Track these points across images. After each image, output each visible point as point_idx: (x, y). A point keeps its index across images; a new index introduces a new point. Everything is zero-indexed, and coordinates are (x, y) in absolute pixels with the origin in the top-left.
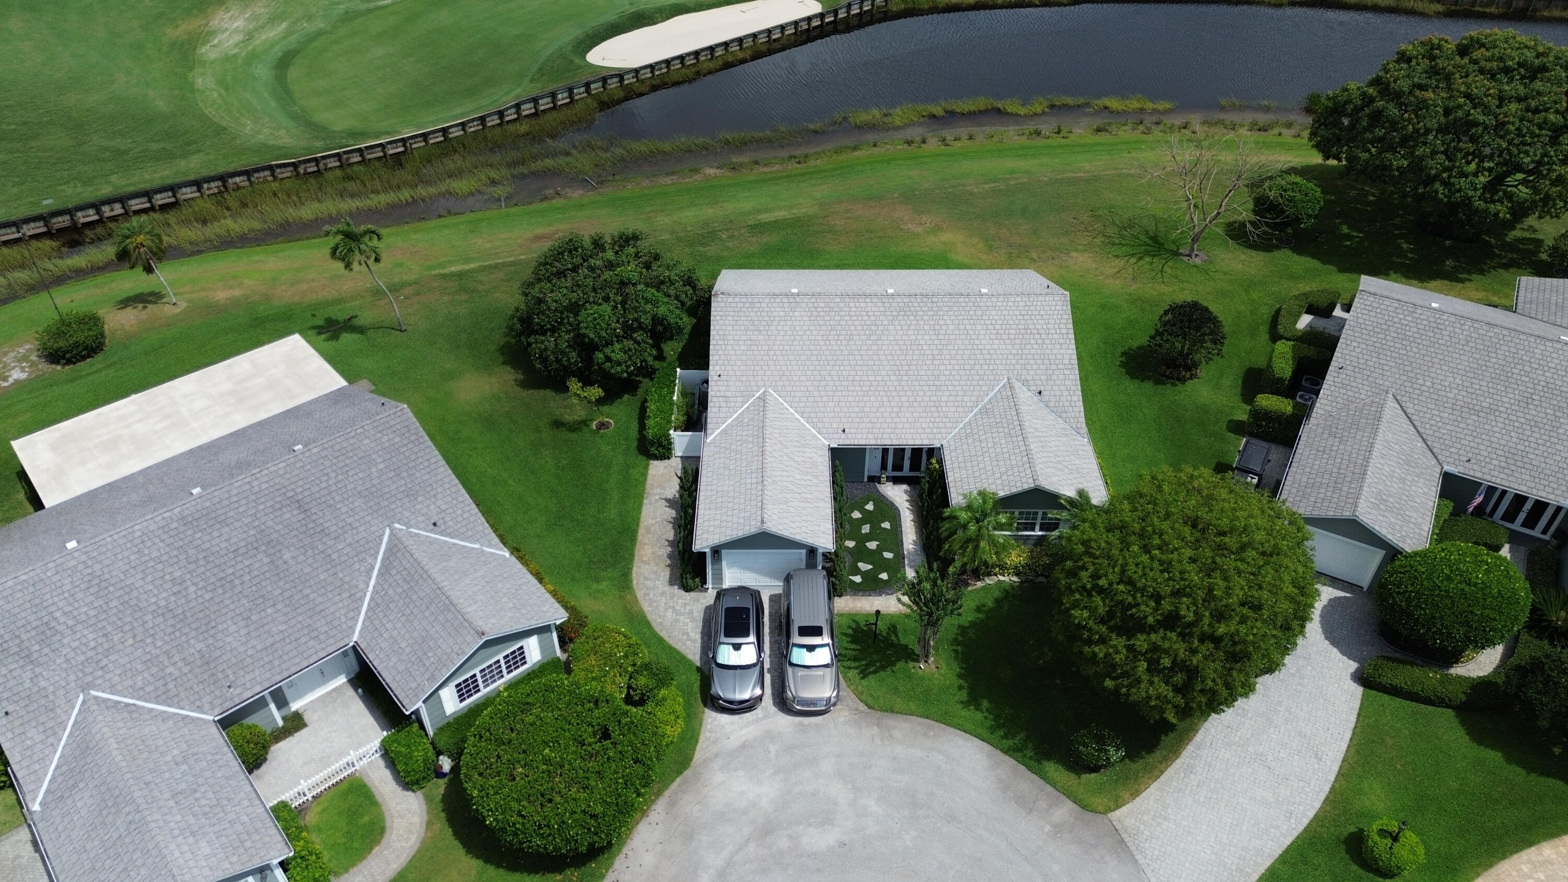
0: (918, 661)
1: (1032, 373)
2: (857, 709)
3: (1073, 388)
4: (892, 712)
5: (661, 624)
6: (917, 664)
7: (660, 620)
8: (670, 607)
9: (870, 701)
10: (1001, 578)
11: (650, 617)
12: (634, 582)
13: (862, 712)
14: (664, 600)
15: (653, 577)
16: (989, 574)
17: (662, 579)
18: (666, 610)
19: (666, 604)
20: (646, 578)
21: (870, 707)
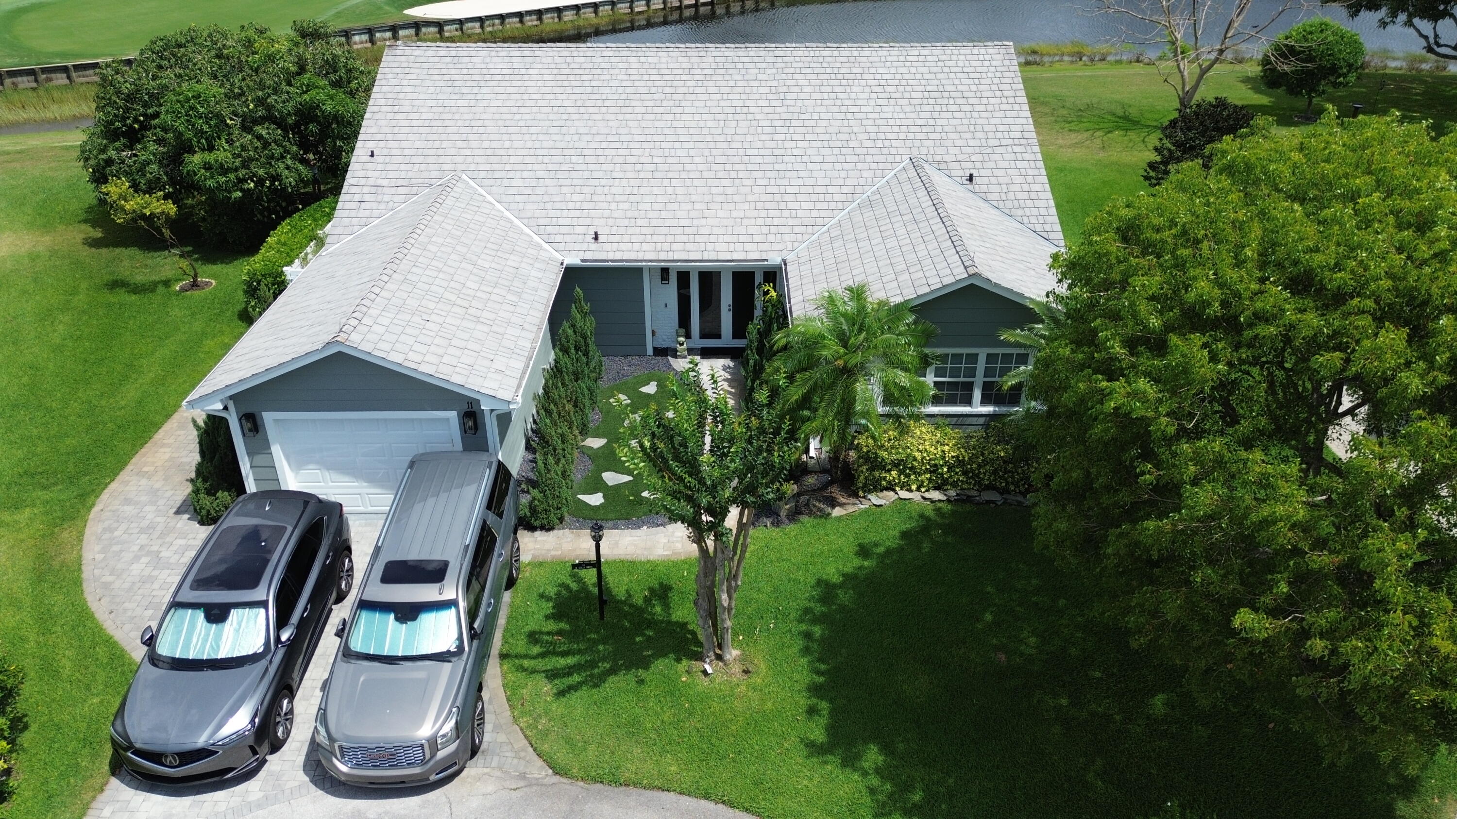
0: (699, 657)
1: (952, 151)
2: (523, 776)
3: (1030, 172)
4: (616, 782)
5: (107, 586)
6: (696, 665)
7: (110, 579)
8: (149, 553)
9: (562, 757)
10: (904, 494)
11: (88, 572)
12: (95, 509)
13: (538, 783)
14: (143, 539)
15: (144, 498)
16: (877, 487)
17: (161, 502)
18: (137, 558)
19: (142, 547)
20: (127, 501)
21: (558, 771)
